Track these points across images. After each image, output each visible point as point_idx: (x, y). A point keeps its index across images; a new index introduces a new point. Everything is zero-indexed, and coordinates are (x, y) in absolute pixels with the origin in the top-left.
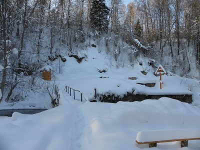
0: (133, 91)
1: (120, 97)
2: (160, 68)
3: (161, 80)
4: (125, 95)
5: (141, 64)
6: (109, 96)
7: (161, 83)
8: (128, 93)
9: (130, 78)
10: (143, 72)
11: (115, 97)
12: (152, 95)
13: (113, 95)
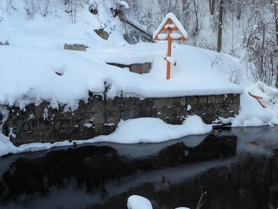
0: (106, 89)
1: (66, 110)
2: (170, 21)
3: (169, 54)
4: (81, 102)
5: (94, 12)
6: (31, 107)
7: (169, 64)
8: (90, 93)
9: (68, 47)
10: (101, 33)
11: (50, 109)
12: (154, 99)
13: (45, 103)
